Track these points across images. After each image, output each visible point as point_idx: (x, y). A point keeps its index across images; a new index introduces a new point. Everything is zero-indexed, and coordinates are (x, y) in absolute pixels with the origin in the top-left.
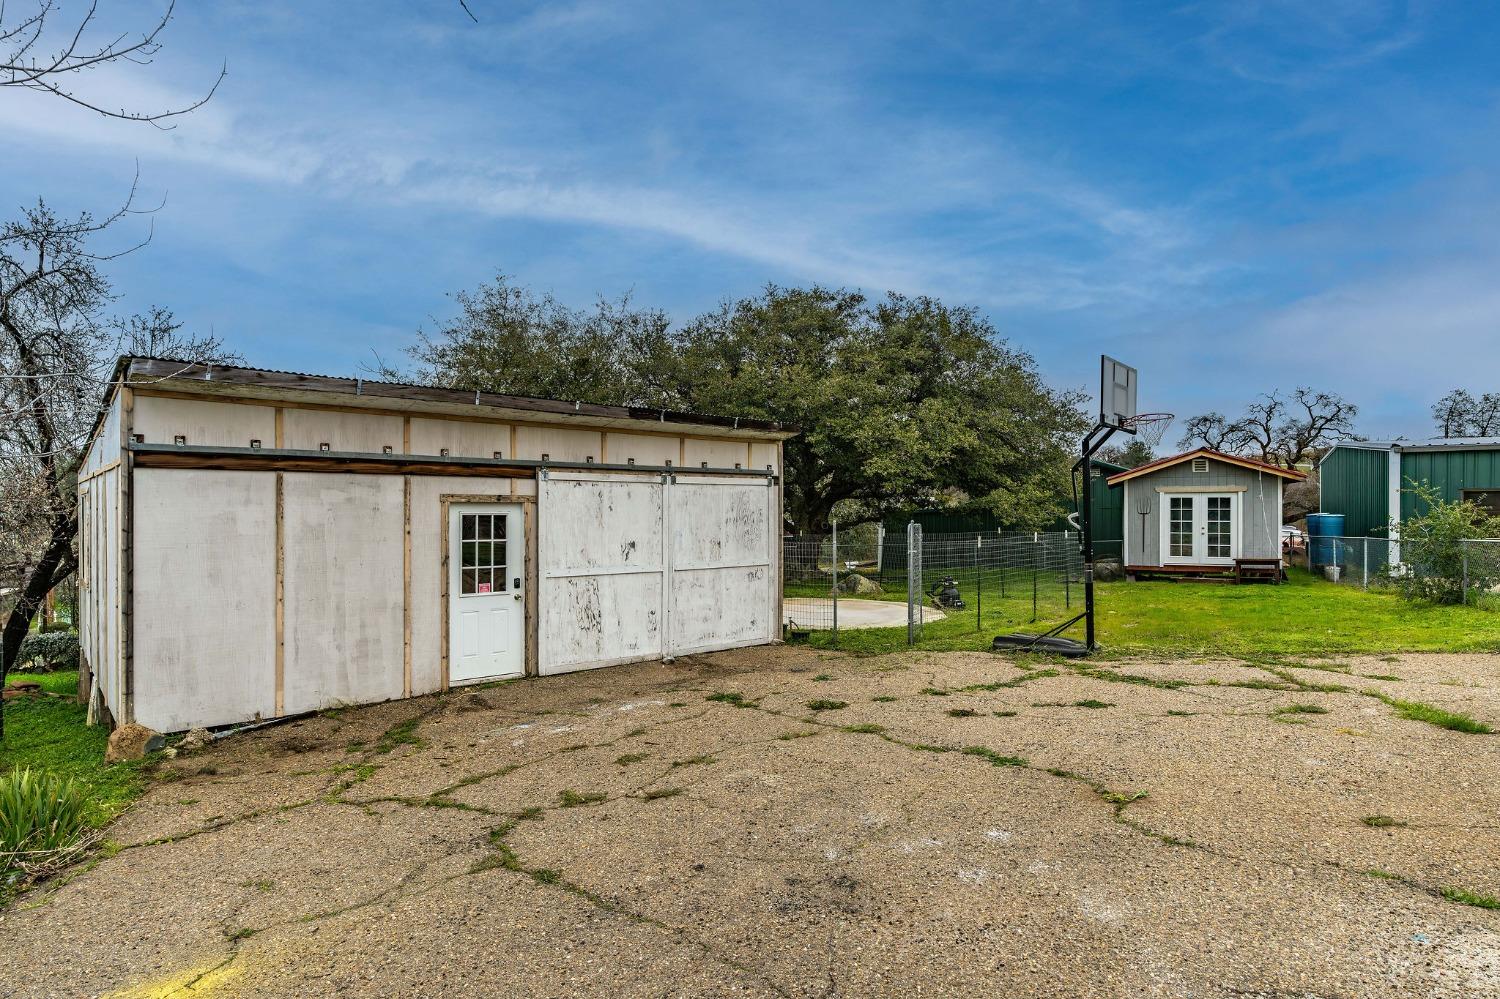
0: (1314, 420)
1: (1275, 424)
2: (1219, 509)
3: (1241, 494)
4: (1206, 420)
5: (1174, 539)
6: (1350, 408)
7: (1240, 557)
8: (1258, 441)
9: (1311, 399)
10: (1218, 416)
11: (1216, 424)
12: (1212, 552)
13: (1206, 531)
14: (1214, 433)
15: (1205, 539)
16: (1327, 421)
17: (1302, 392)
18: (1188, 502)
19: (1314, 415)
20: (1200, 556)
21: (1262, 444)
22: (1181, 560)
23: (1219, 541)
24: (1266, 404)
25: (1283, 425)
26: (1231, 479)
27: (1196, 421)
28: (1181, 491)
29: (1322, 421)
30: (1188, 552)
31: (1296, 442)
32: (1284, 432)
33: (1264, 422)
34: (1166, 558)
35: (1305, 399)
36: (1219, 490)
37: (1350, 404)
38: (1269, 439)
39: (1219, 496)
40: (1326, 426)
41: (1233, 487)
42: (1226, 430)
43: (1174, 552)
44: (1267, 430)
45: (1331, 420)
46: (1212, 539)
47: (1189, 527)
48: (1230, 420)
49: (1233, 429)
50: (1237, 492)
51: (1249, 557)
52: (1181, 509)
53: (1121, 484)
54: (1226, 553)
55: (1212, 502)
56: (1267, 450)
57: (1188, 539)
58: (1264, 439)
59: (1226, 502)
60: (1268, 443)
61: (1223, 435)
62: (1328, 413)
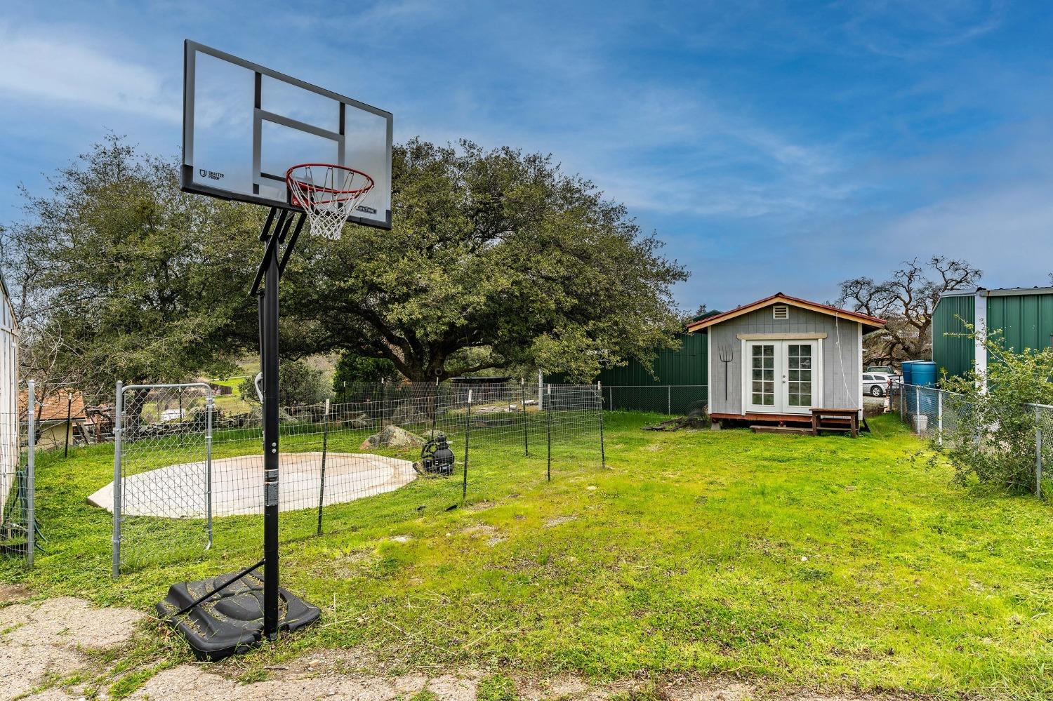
0: (947, 282)
1: (916, 285)
2: (800, 355)
3: (820, 341)
4: (857, 282)
5: (756, 388)
6: (976, 273)
7: (821, 407)
8: (902, 300)
9: (944, 266)
10: (867, 279)
11: (866, 286)
12: (793, 400)
13: (787, 379)
14: (864, 294)
15: (786, 386)
16: (958, 283)
17: (937, 260)
18: (769, 350)
19: (947, 279)
20: (781, 405)
21: (904, 302)
22: (763, 409)
23: (799, 390)
24: (907, 270)
25: (921, 287)
26: (811, 326)
27: (848, 284)
28: (763, 339)
29: (953, 283)
30: (769, 401)
31: (932, 300)
32: (922, 292)
33: (906, 285)
34: (747, 406)
35: (939, 265)
36: (800, 337)
37: (976, 268)
38: (910, 298)
39: (800, 343)
40: (957, 287)
41: (812, 335)
42: (873, 290)
43: (756, 400)
44: (909, 291)
45: (961, 282)
46: (793, 388)
47: (770, 374)
48: (878, 283)
49: (878, 290)
50: (817, 339)
51: (829, 408)
52: (763, 355)
53: (704, 331)
54: (807, 401)
55: (793, 349)
56: (909, 306)
57: (770, 388)
58: (906, 298)
59: (807, 349)
60: (910, 301)
61: (871, 295)
62: (958, 276)
